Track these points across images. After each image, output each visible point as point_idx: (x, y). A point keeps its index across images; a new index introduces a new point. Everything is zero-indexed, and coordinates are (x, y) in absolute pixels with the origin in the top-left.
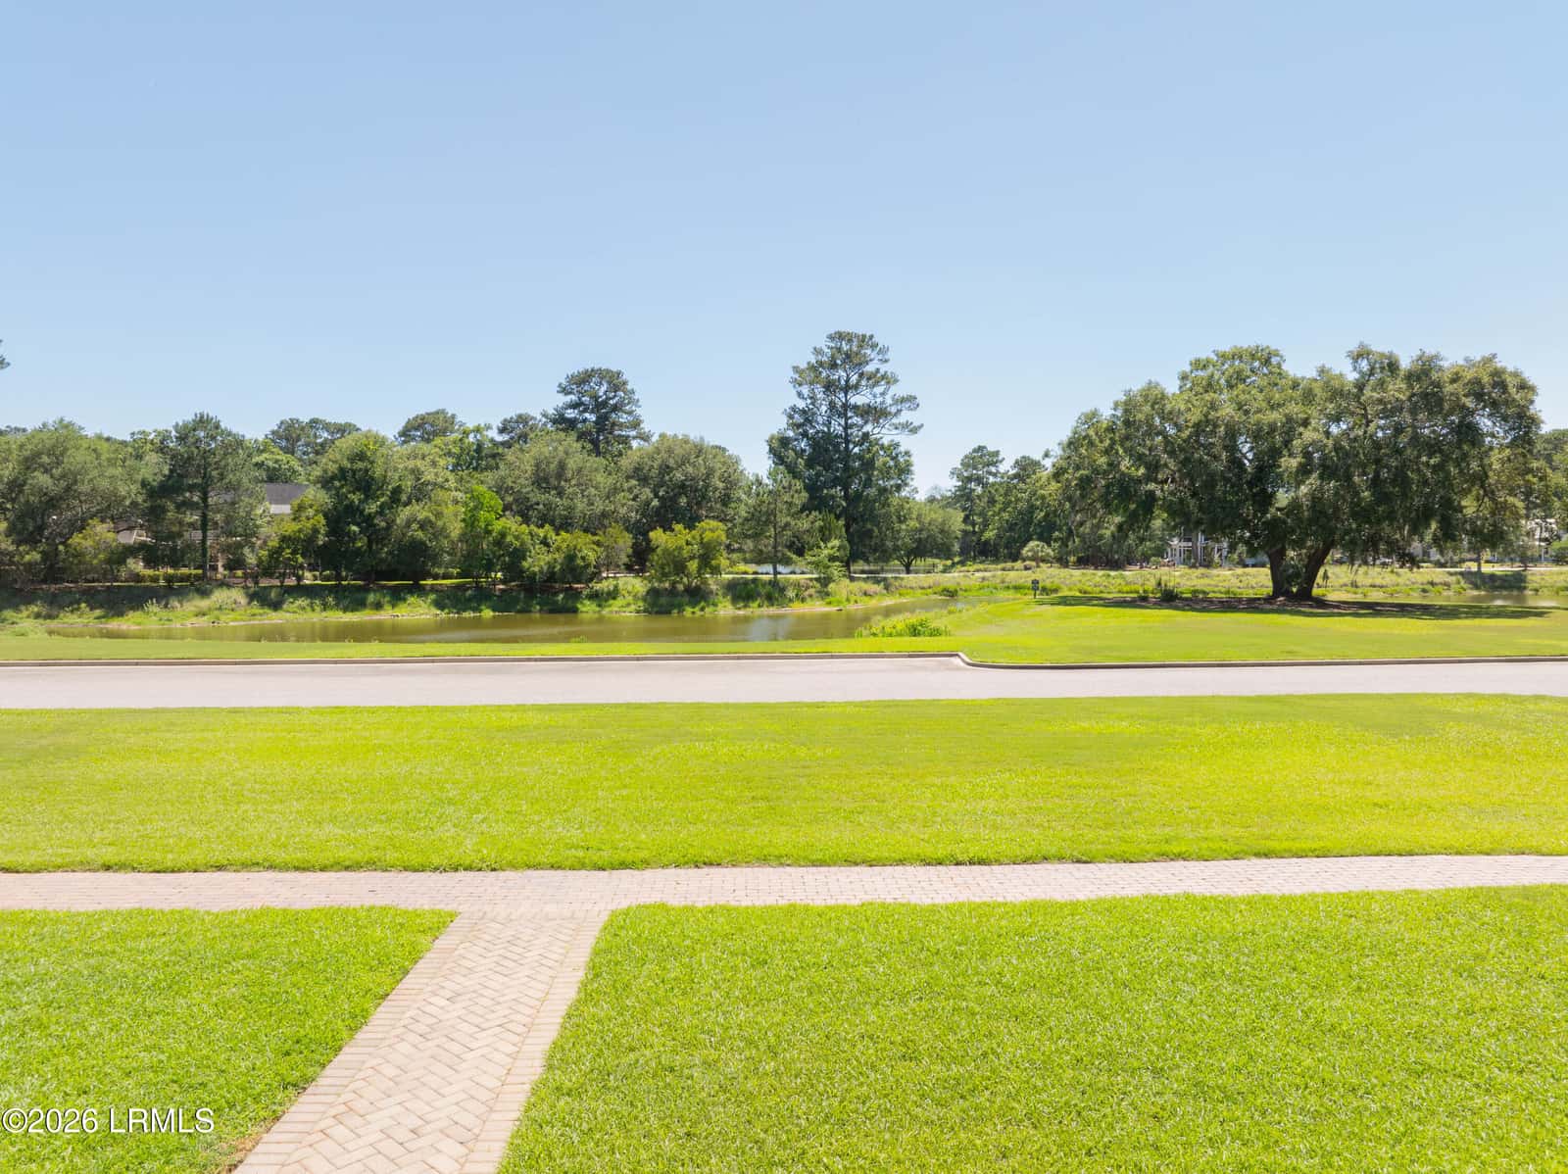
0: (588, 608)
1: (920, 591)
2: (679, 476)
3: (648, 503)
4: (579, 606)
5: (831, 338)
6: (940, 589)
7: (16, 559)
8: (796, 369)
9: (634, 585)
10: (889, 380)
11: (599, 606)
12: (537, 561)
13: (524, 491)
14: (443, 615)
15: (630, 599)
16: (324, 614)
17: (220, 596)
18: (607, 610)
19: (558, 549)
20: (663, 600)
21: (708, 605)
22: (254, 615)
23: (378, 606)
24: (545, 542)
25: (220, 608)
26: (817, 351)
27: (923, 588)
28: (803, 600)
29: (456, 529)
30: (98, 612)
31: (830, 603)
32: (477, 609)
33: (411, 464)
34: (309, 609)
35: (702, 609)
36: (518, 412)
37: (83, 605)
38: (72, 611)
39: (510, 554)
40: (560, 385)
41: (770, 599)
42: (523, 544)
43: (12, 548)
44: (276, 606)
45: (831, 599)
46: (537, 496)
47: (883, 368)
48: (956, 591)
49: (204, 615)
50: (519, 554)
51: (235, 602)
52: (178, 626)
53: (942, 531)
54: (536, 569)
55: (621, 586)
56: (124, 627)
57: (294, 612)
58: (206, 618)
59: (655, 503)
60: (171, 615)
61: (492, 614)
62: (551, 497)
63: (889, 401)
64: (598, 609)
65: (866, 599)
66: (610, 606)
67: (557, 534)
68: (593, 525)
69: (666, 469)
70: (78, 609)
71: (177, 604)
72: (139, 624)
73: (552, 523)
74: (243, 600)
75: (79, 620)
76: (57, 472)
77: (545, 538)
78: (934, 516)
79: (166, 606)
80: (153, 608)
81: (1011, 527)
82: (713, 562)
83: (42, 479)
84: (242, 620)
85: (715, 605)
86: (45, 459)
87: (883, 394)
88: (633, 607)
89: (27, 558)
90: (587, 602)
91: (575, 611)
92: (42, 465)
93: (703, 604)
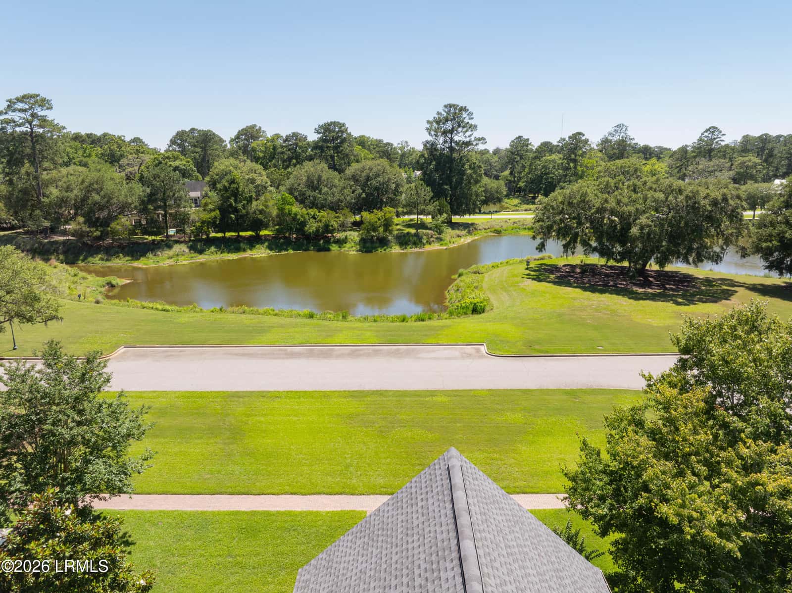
0: (334, 248)
1: (484, 231)
2: (374, 183)
3: (360, 195)
4: (331, 247)
5: (446, 106)
6: (493, 230)
7: (90, 234)
8: (428, 122)
9: (354, 236)
10: (474, 127)
11: (340, 247)
12: (312, 227)
13: (304, 190)
14: (272, 253)
15: (353, 244)
16: (222, 255)
17: (177, 248)
18: (343, 249)
19: (320, 221)
20: (368, 245)
21: (388, 248)
22: (192, 257)
23: (244, 250)
24: (314, 217)
25: (178, 255)
26: (438, 113)
27: (485, 229)
28: (430, 244)
29: (275, 212)
30: (127, 258)
31: (442, 245)
32: (286, 250)
33: (250, 176)
34: (215, 253)
35: (385, 250)
36: (293, 131)
37: (121, 255)
38: (116, 257)
39: (299, 224)
40: (315, 129)
41: (415, 244)
42: (305, 219)
43: (88, 229)
44: (201, 252)
45: (442, 242)
46: (309, 193)
47: (471, 122)
48: (501, 231)
49: (171, 258)
50: (303, 224)
51: (184, 251)
52: (162, 265)
53: (497, 192)
54: (311, 231)
55: (348, 237)
56: (140, 266)
57: (209, 255)
58: (172, 260)
59: (364, 195)
60: (158, 259)
61: (292, 252)
62: (316, 194)
63: (473, 139)
64: (339, 249)
65: (458, 239)
66: (344, 247)
67: (319, 212)
68: (335, 207)
69: (368, 178)
70: (119, 256)
71: (159, 253)
72: (146, 264)
73: (317, 208)
74: (187, 250)
75: (120, 262)
76: (102, 193)
77: (314, 215)
78: (493, 185)
79: (155, 255)
80: (150, 255)
81: (532, 182)
82: (390, 228)
83: (96, 197)
84: (187, 260)
85: (391, 248)
86: (95, 186)
87: (470, 136)
88: (354, 248)
89: (95, 234)
90: (334, 245)
91: (328, 250)
92: (94, 189)
93: (385, 247)
